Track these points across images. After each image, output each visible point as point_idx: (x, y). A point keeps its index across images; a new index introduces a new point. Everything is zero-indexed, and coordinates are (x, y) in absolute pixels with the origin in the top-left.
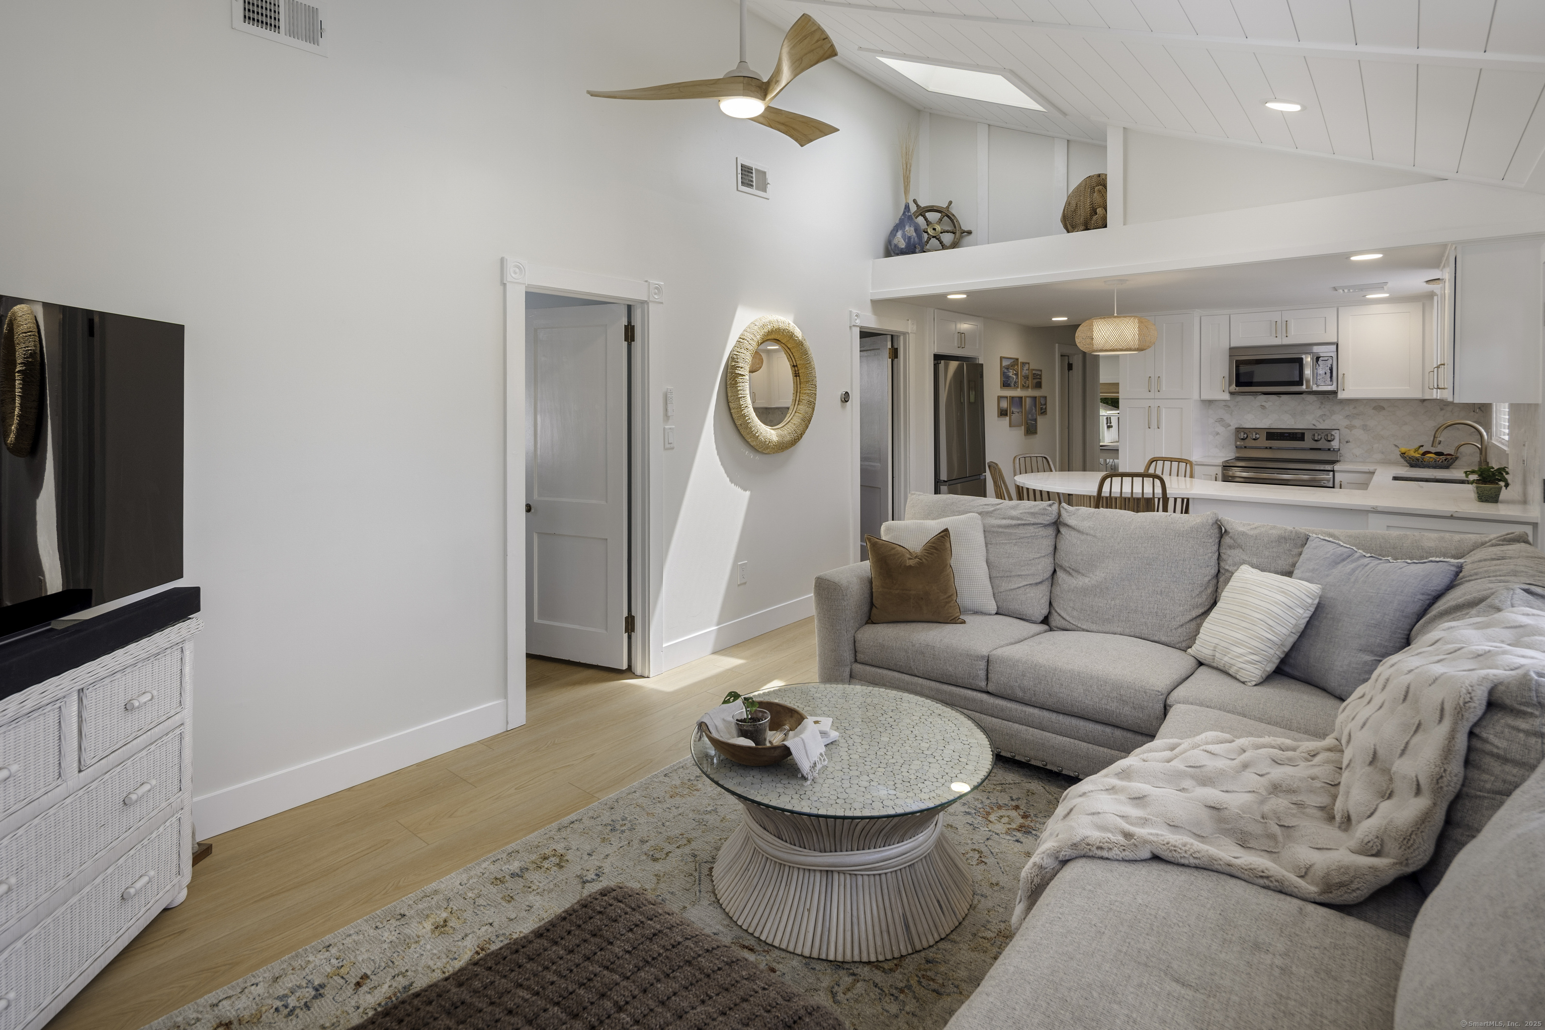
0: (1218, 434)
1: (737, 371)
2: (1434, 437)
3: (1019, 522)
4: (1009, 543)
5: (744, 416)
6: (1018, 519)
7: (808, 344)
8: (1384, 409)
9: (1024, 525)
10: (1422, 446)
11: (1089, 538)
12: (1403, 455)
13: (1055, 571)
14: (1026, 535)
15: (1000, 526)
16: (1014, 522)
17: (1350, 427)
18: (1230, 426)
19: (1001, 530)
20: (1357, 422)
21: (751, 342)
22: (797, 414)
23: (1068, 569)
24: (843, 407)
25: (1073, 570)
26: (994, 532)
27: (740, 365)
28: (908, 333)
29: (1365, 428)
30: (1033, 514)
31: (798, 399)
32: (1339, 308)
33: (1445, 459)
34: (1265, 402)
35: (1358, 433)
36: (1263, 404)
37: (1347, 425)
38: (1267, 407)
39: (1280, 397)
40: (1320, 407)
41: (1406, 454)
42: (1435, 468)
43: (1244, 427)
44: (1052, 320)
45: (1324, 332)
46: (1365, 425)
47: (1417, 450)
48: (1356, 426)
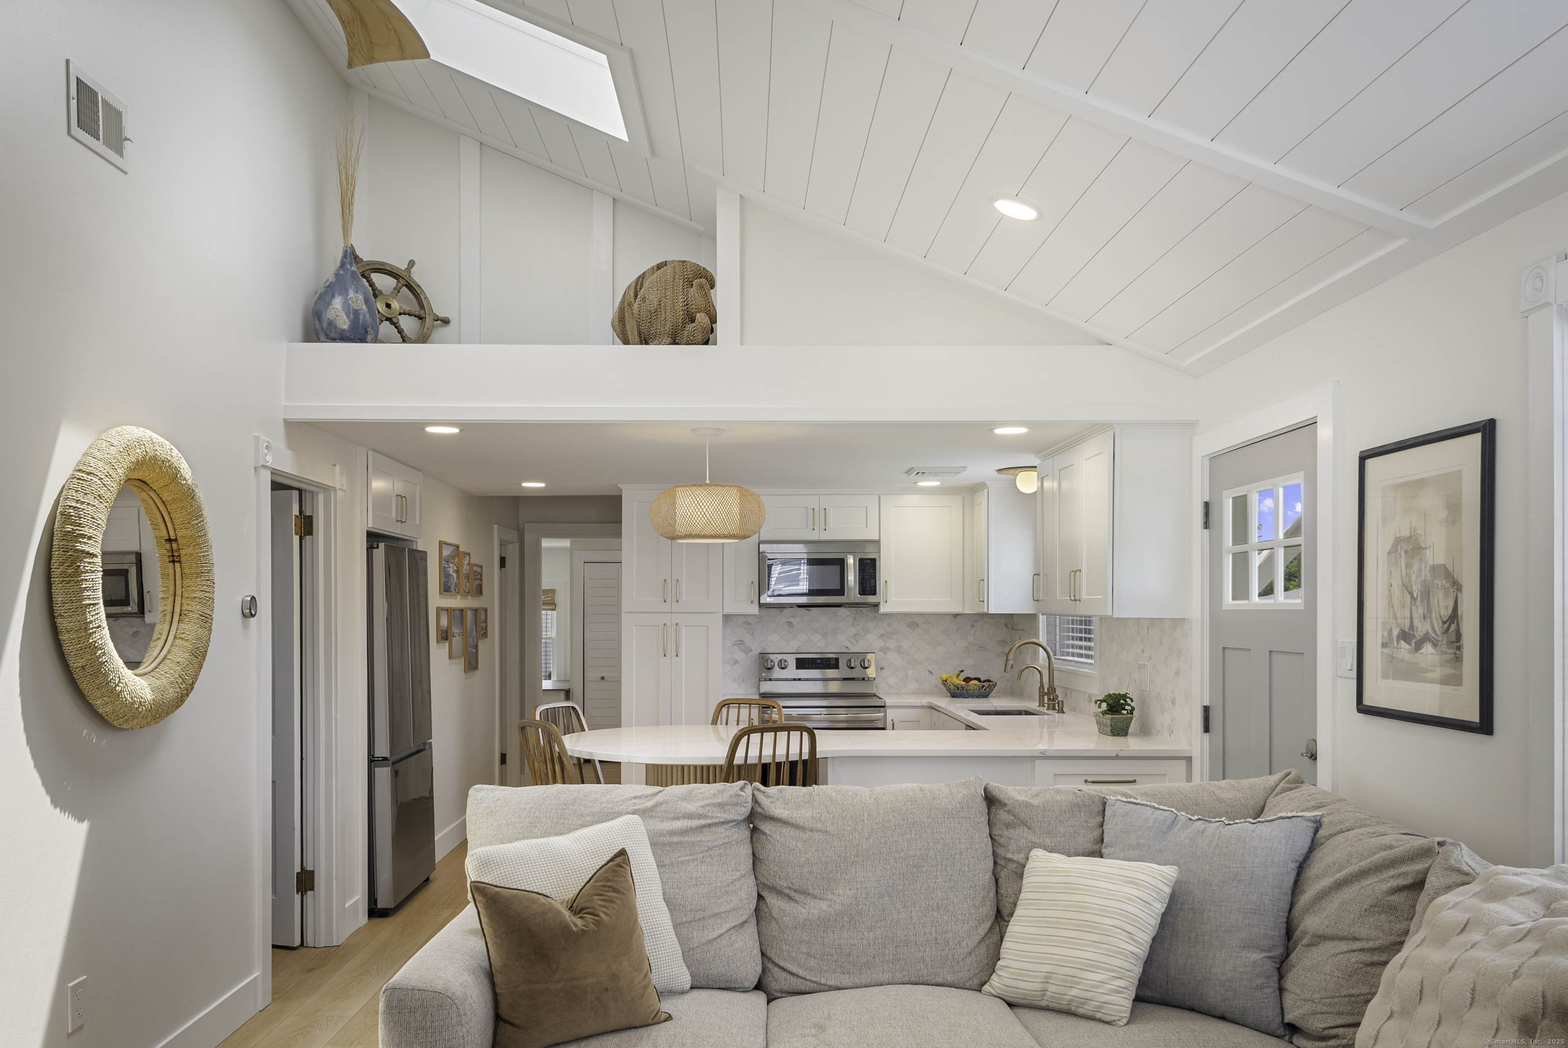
0: (736, 662)
1: (79, 546)
2: (1007, 660)
3: (703, 822)
4: (693, 860)
5: (94, 647)
6: (700, 817)
7: (200, 494)
8: (918, 625)
9: (709, 825)
10: (962, 671)
11: (816, 836)
12: (945, 682)
13: (760, 897)
14: (717, 843)
15: (673, 833)
16: (695, 823)
17: (885, 650)
18: (751, 650)
19: (676, 839)
20: (892, 644)
21: (107, 481)
22: (178, 642)
23: (787, 891)
24: (245, 626)
25: (795, 891)
26: (664, 844)
27: (87, 531)
28: (334, 489)
29: (899, 650)
30: (721, 806)
31: (177, 609)
32: (881, 496)
33: (987, 686)
34: (792, 617)
35: (893, 656)
36: (789, 621)
37: (881, 648)
38: (795, 624)
39: (810, 610)
40: (853, 624)
41: (948, 681)
42: (978, 697)
43: (768, 651)
44: (521, 485)
45: (865, 526)
46: (899, 647)
47: (958, 676)
48: (890, 648)
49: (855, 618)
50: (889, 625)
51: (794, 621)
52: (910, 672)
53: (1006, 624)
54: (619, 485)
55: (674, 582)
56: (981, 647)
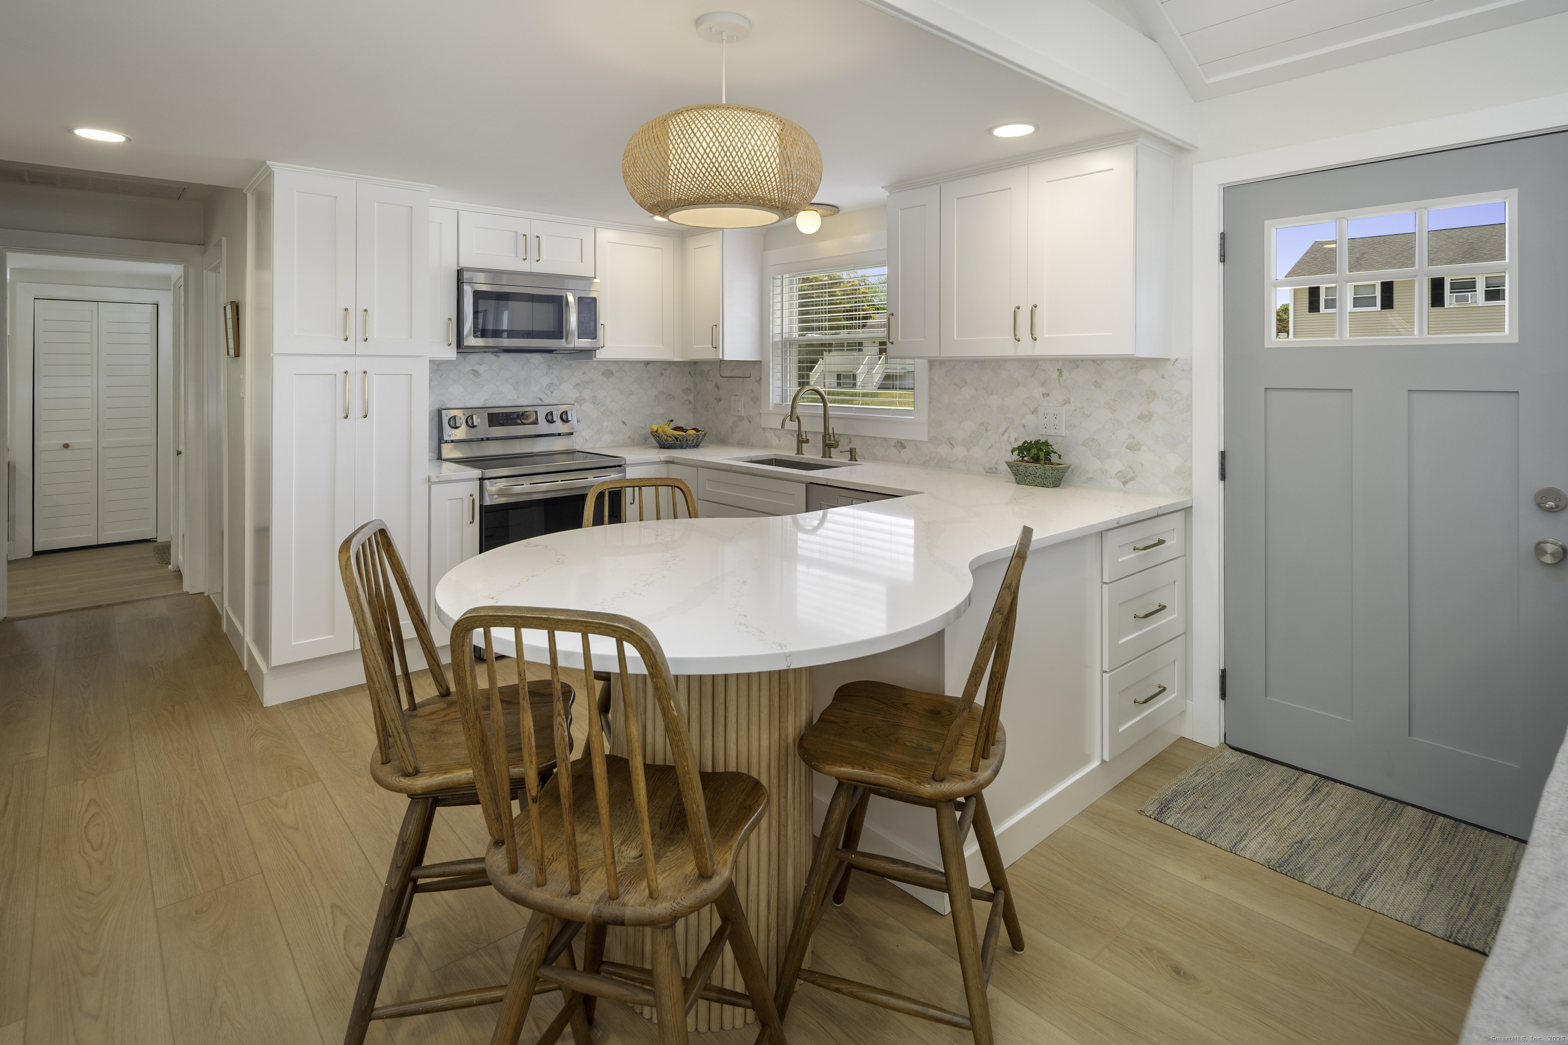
8: (612, 374)
10: (670, 421)
12: (655, 433)
17: (580, 401)
20: (587, 394)
29: (595, 401)
34: (479, 364)
35: (588, 407)
36: (475, 368)
37: (576, 398)
38: (481, 373)
39: (499, 357)
40: (547, 373)
41: (659, 433)
43: (449, 406)
45: (580, 260)
46: (594, 397)
47: (668, 425)
48: (585, 399)
49: (549, 366)
50: (584, 373)
51: (481, 369)
52: (605, 424)
53: (690, 373)
54: (266, 163)
55: (360, 313)
56: (669, 395)
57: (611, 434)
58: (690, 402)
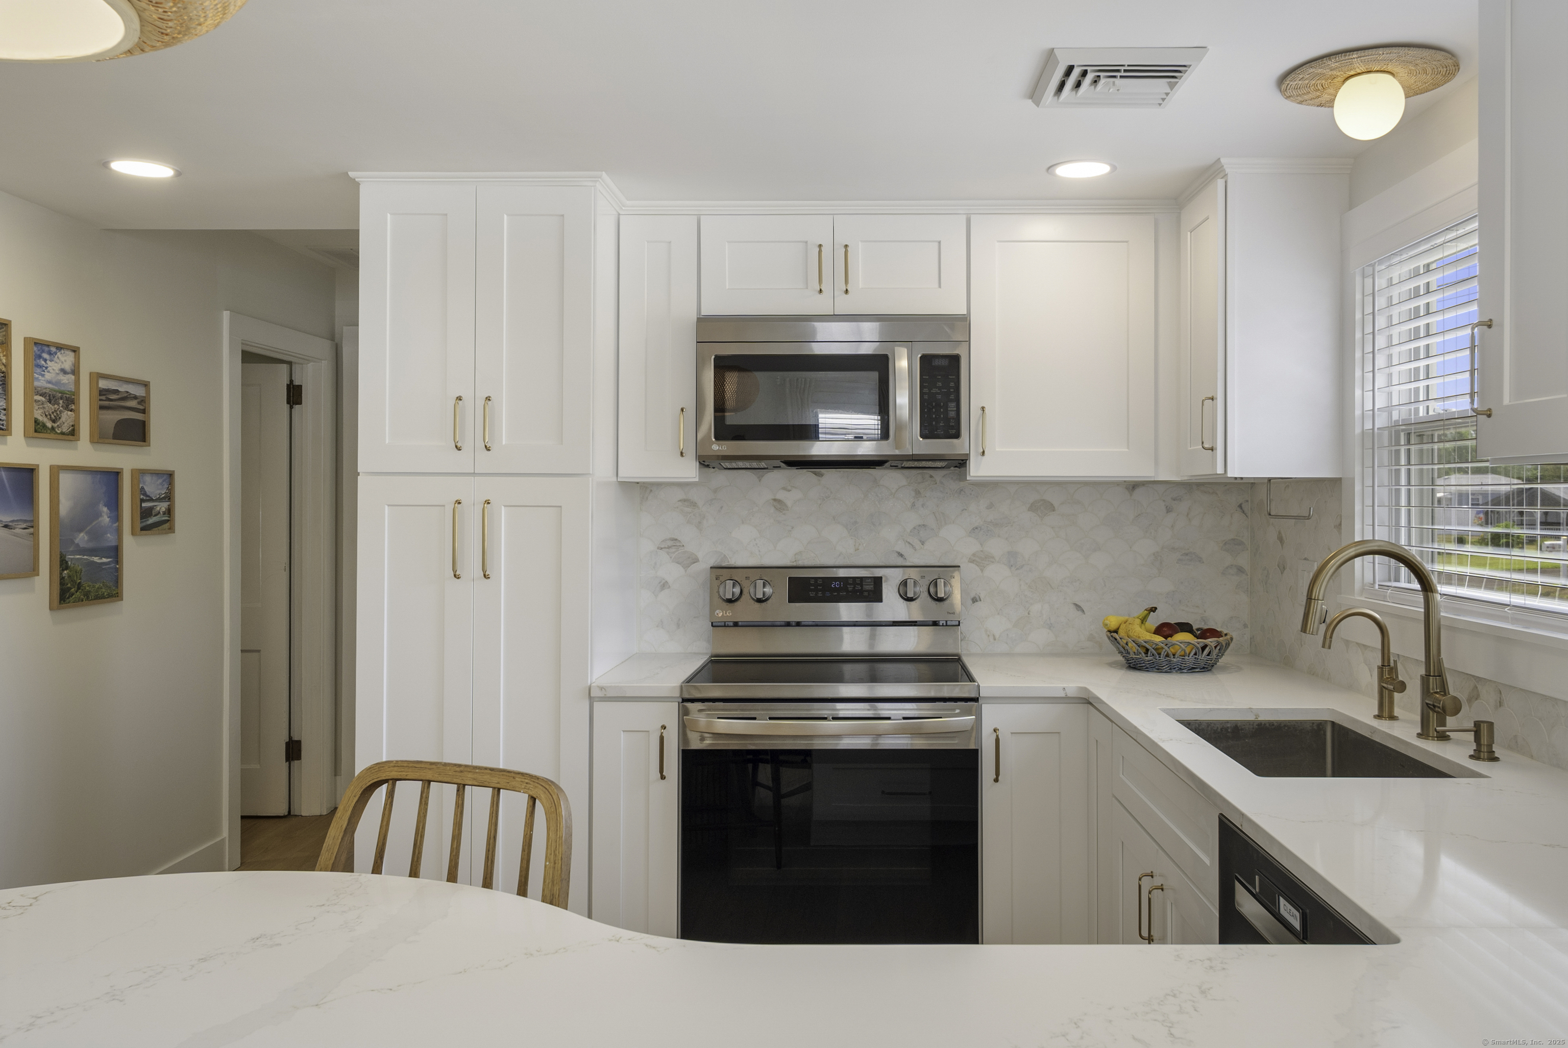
0: (664, 585)
2: (1309, 599)
8: (1051, 508)
10: (1153, 610)
12: (1112, 633)
17: (981, 560)
18: (696, 560)
20: (996, 546)
29: (1012, 560)
32: (973, 217)
33: (1213, 645)
34: (784, 489)
35: (998, 573)
36: (778, 497)
37: (974, 555)
38: (788, 504)
39: (822, 475)
40: (913, 505)
41: (1122, 632)
42: (1192, 670)
43: (731, 564)
44: (106, 165)
45: (937, 286)
46: (1012, 554)
47: (1143, 620)
48: (993, 557)
49: (918, 493)
50: (990, 506)
51: (789, 498)
52: (1035, 608)
53: (1240, 505)
54: (352, 174)
55: (480, 403)
56: (1187, 554)
57: (1050, 628)
58: (1240, 570)
